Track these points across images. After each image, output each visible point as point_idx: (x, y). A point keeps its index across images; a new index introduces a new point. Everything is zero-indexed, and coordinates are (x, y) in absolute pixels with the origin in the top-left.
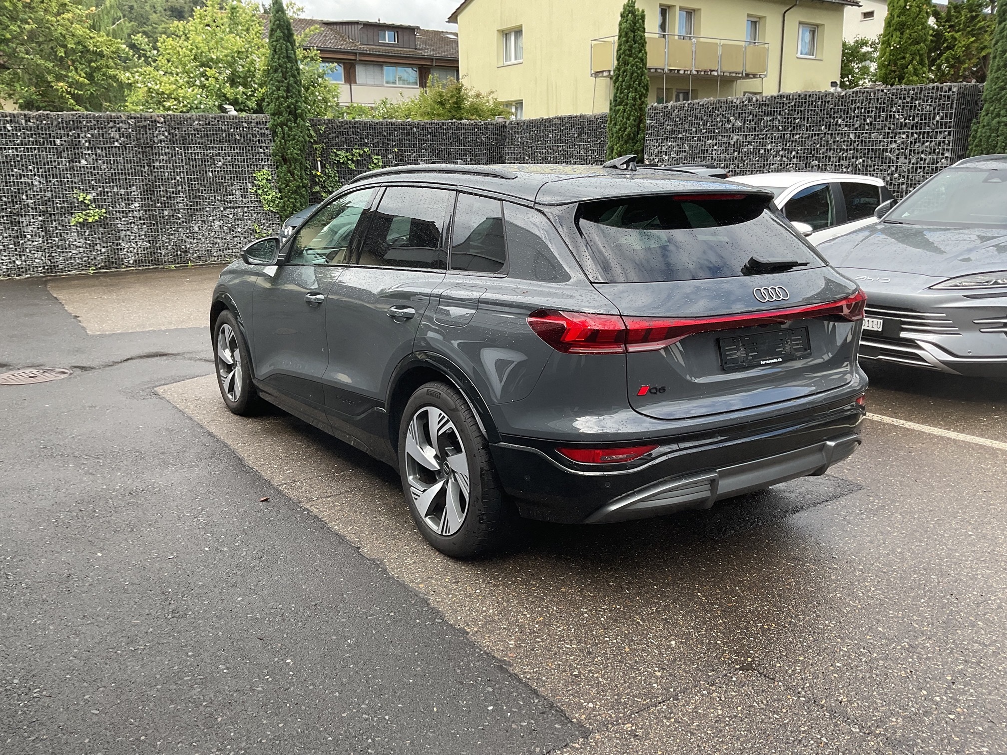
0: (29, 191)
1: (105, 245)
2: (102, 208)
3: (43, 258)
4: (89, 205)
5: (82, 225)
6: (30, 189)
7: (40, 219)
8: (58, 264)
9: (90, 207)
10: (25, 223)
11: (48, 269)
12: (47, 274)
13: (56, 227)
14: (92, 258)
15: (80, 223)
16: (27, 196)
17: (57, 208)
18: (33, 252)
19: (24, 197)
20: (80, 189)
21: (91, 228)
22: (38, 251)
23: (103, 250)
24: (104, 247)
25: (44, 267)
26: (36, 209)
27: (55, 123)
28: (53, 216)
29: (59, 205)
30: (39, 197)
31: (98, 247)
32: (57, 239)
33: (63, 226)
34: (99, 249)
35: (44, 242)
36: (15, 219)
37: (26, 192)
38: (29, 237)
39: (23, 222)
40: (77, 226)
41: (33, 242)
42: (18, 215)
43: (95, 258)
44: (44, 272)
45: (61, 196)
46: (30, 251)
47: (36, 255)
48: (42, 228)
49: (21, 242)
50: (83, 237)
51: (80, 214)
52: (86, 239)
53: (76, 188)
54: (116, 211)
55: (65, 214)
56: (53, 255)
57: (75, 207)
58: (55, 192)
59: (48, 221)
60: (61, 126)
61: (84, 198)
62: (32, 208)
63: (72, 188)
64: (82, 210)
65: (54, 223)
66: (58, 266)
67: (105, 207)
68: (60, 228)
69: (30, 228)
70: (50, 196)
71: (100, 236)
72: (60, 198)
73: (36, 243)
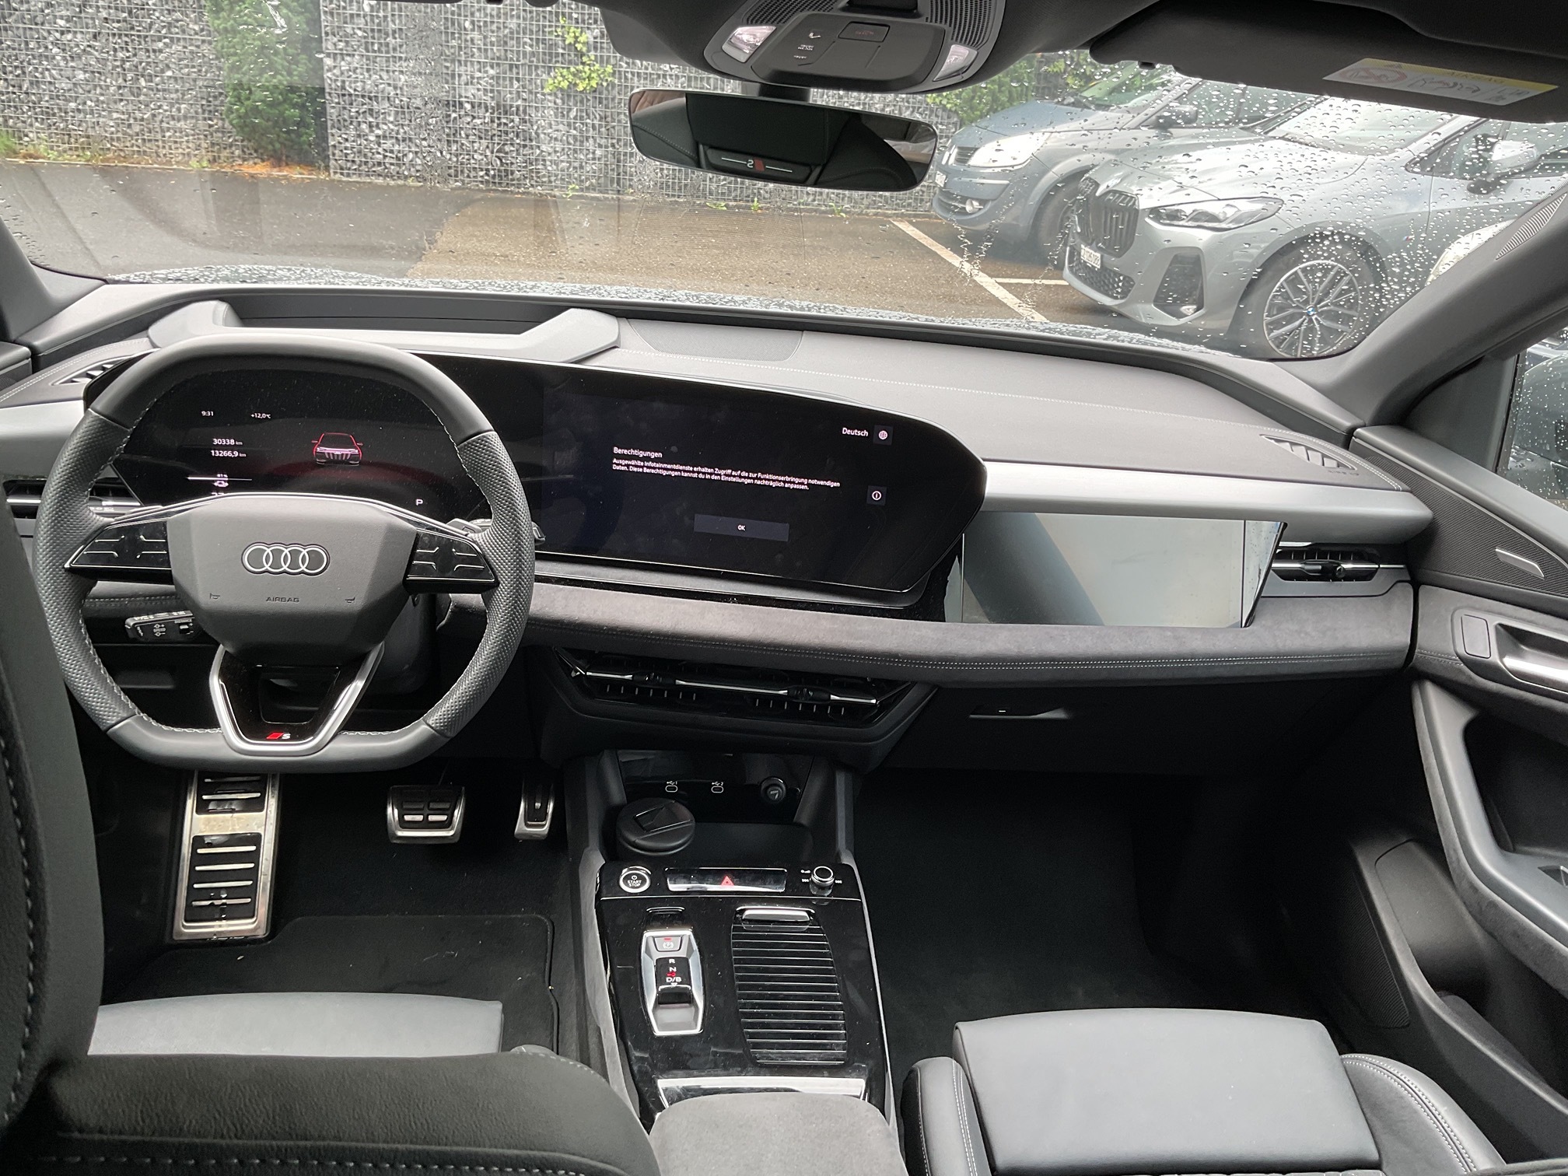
0: (477, 14)
1: (603, 142)
2: (608, 62)
3: (488, 153)
4: (582, 55)
5: (568, 93)
6: (479, 10)
7: (492, 72)
8: (514, 168)
9: (585, 59)
10: (464, 78)
11: (494, 177)
12: (491, 186)
13: (518, 92)
14: (577, 164)
15: (562, 90)
16: (473, 23)
17: (525, 53)
18: (471, 138)
19: (467, 24)
20: (570, 17)
21: (582, 102)
22: (480, 138)
23: (598, 152)
24: (600, 146)
25: (487, 170)
26: (486, 50)
28: (515, 70)
29: (528, 49)
30: (494, 27)
31: (590, 144)
32: (517, 119)
33: (531, 92)
34: (591, 148)
35: (492, 121)
36: (447, 68)
37: (472, 14)
38: (468, 106)
39: (460, 76)
40: (556, 95)
41: (474, 117)
42: (453, 61)
43: (581, 167)
44: (487, 182)
45: (535, 29)
46: (467, 136)
47: (476, 145)
48: (492, 91)
49: (454, 115)
50: (565, 121)
51: (565, 72)
52: (569, 125)
53: (564, 15)
54: (633, 74)
55: (537, 67)
56: (507, 148)
57: (557, 55)
58: (525, 19)
59: (504, 79)
61: (576, 38)
62: (479, 49)
63: (557, 14)
64: (570, 62)
65: (516, 84)
66: (512, 173)
67: (612, 61)
68: (525, 95)
69: (472, 90)
70: (514, 26)
71: (596, 122)
72: (531, 31)
73: (478, 121)
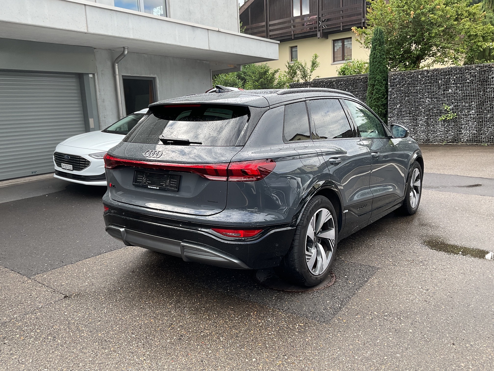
0: (423, 105)
1: (453, 131)
2: (455, 113)
3: (424, 136)
4: (449, 112)
5: (445, 121)
6: (424, 104)
7: (426, 117)
8: (430, 139)
9: (449, 113)
10: (419, 120)
11: (425, 141)
12: (424, 143)
13: (432, 121)
14: (446, 137)
15: (443, 120)
16: (422, 107)
17: (434, 113)
18: (420, 133)
19: (421, 108)
20: (446, 103)
21: (448, 122)
22: (422, 132)
23: (452, 134)
24: (453, 132)
25: (424, 140)
26: (425, 113)
27: (440, 73)
28: (432, 117)
29: (435, 112)
30: (427, 108)
31: (450, 132)
32: (432, 127)
33: (435, 121)
34: (450, 133)
35: (426, 128)
36: (415, 118)
37: (422, 105)
38: (420, 126)
39: (418, 119)
40: (442, 121)
41: (421, 128)
42: (417, 116)
43: (448, 137)
44: (423, 142)
45: (437, 107)
46: (419, 132)
47: (421, 134)
48: (426, 122)
49: (416, 128)
50: (444, 127)
51: (444, 116)
52: (445, 128)
53: (444, 103)
54: (462, 115)
55: (437, 116)
56: (429, 134)
57: (442, 112)
58: (435, 105)
59: (429, 119)
60: (442, 74)
61: (447, 108)
62: (423, 113)
63: (443, 103)
64: (446, 114)
65: (432, 120)
66: (430, 140)
67: (456, 112)
68: (434, 122)
69: (421, 122)
70: (432, 107)
71: (452, 127)
72: (436, 108)
73: (422, 129)
